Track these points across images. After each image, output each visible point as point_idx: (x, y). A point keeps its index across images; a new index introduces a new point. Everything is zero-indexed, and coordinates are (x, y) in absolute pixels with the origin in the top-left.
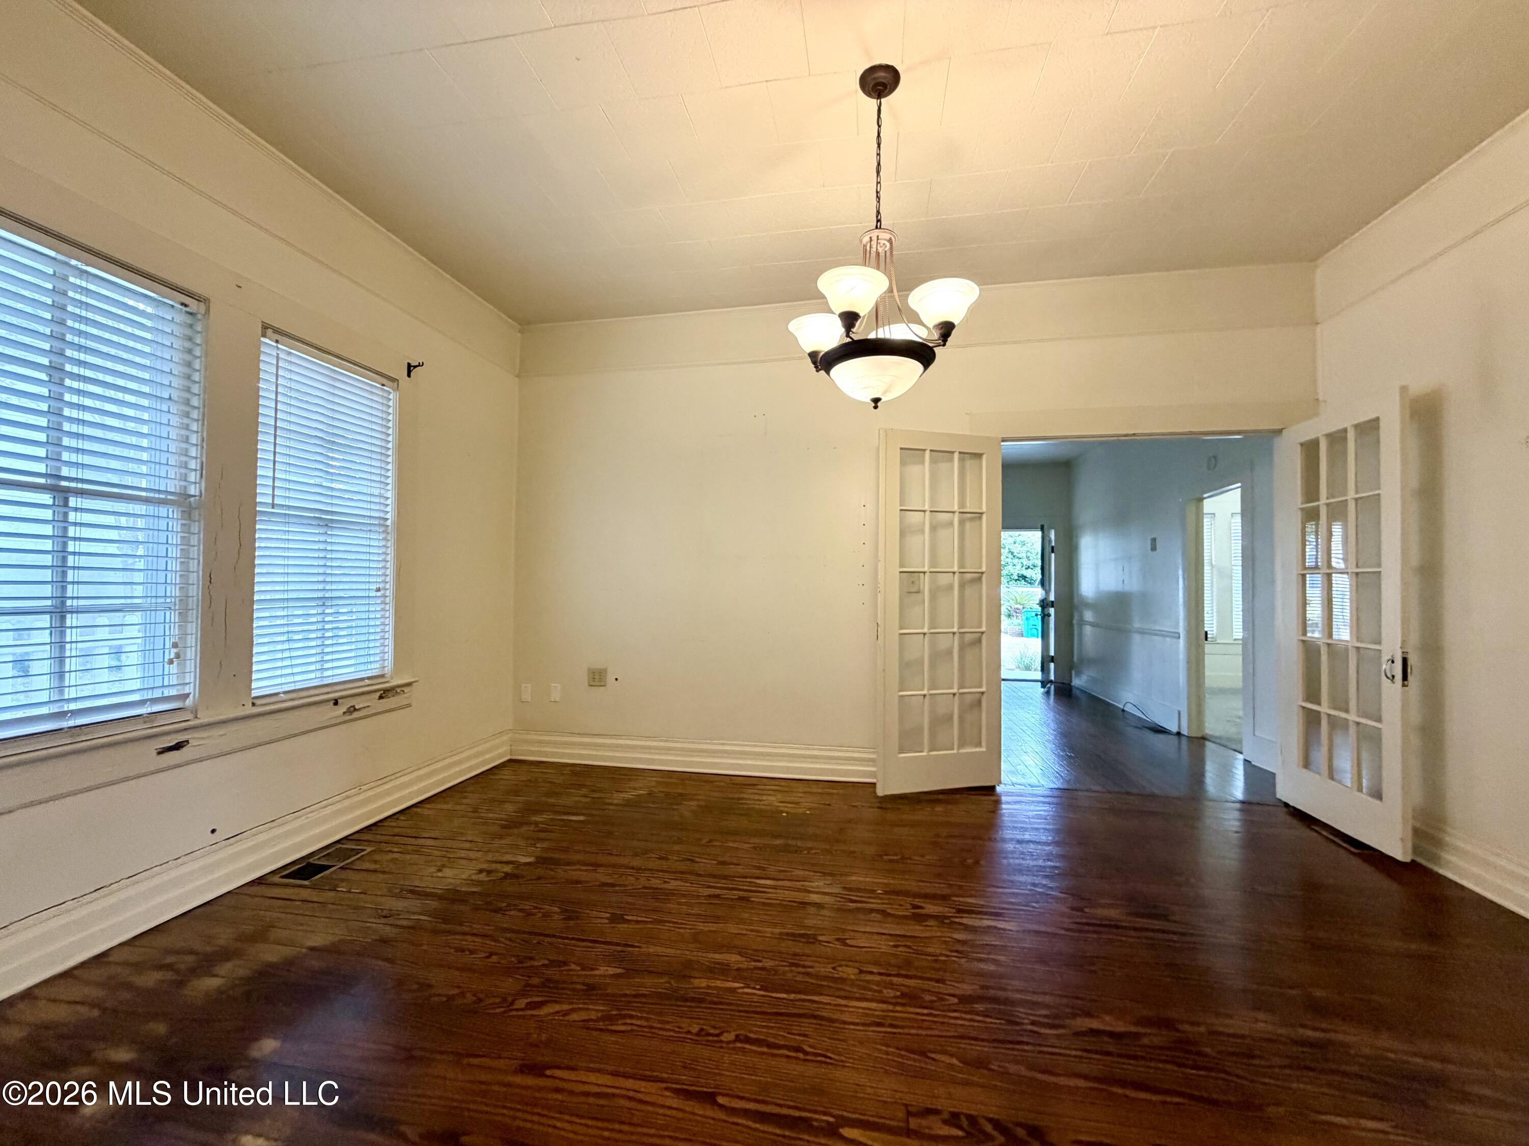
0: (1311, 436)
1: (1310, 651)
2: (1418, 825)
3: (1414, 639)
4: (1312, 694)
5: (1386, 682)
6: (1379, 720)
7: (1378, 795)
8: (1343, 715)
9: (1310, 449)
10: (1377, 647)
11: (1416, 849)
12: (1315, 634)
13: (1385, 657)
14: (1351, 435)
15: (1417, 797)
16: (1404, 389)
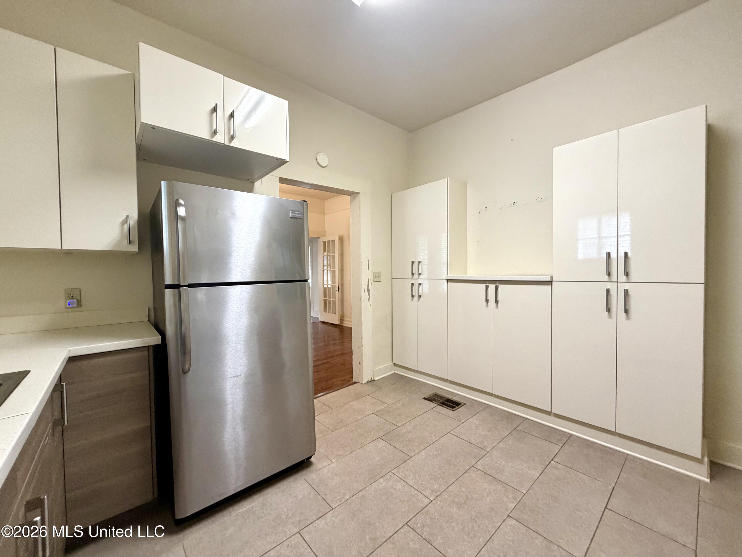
0: (324, 241)
1: (325, 289)
2: (341, 318)
3: (340, 283)
4: (325, 296)
5: (336, 291)
6: (335, 299)
7: (335, 314)
8: (330, 299)
9: (324, 243)
10: (335, 300)
11: (340, 323)
12: (326, 286)
13: (336, 286)
14: (331, 241)
15: (340, 313)
16: (338, 235)
